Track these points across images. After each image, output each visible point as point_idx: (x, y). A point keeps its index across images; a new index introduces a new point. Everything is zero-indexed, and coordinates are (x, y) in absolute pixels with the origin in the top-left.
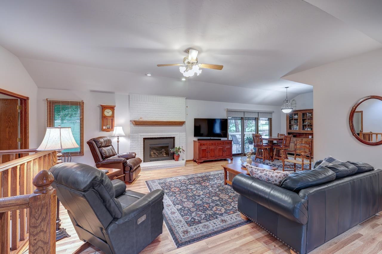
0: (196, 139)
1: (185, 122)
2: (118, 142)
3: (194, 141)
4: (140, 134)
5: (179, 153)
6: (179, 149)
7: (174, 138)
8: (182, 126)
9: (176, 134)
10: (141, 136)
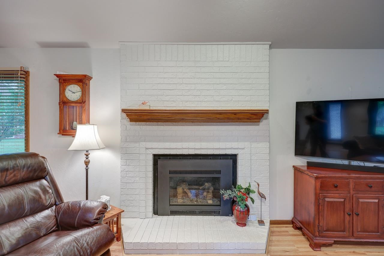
1: (267, 112)
2: (87, 163)
3: (296, 168)
4: (144, 144)
5: (249, 202)
6: (248, 191)
7: (234, 158)
8: (258, 125)
9: (240, 145)
10: (147, 149)
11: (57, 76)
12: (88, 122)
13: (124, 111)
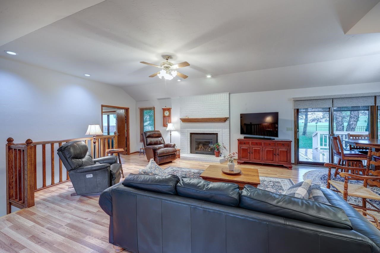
0: (242, 137)
1: (228, 118)
2: (171, 135)
7: (216, 134)
8: (225, 123)
9: (219, 130)
10: (188, 131)
11: (162, 109)
12: (171, 122)
13: (180, 119)
